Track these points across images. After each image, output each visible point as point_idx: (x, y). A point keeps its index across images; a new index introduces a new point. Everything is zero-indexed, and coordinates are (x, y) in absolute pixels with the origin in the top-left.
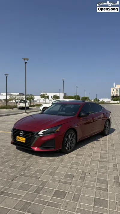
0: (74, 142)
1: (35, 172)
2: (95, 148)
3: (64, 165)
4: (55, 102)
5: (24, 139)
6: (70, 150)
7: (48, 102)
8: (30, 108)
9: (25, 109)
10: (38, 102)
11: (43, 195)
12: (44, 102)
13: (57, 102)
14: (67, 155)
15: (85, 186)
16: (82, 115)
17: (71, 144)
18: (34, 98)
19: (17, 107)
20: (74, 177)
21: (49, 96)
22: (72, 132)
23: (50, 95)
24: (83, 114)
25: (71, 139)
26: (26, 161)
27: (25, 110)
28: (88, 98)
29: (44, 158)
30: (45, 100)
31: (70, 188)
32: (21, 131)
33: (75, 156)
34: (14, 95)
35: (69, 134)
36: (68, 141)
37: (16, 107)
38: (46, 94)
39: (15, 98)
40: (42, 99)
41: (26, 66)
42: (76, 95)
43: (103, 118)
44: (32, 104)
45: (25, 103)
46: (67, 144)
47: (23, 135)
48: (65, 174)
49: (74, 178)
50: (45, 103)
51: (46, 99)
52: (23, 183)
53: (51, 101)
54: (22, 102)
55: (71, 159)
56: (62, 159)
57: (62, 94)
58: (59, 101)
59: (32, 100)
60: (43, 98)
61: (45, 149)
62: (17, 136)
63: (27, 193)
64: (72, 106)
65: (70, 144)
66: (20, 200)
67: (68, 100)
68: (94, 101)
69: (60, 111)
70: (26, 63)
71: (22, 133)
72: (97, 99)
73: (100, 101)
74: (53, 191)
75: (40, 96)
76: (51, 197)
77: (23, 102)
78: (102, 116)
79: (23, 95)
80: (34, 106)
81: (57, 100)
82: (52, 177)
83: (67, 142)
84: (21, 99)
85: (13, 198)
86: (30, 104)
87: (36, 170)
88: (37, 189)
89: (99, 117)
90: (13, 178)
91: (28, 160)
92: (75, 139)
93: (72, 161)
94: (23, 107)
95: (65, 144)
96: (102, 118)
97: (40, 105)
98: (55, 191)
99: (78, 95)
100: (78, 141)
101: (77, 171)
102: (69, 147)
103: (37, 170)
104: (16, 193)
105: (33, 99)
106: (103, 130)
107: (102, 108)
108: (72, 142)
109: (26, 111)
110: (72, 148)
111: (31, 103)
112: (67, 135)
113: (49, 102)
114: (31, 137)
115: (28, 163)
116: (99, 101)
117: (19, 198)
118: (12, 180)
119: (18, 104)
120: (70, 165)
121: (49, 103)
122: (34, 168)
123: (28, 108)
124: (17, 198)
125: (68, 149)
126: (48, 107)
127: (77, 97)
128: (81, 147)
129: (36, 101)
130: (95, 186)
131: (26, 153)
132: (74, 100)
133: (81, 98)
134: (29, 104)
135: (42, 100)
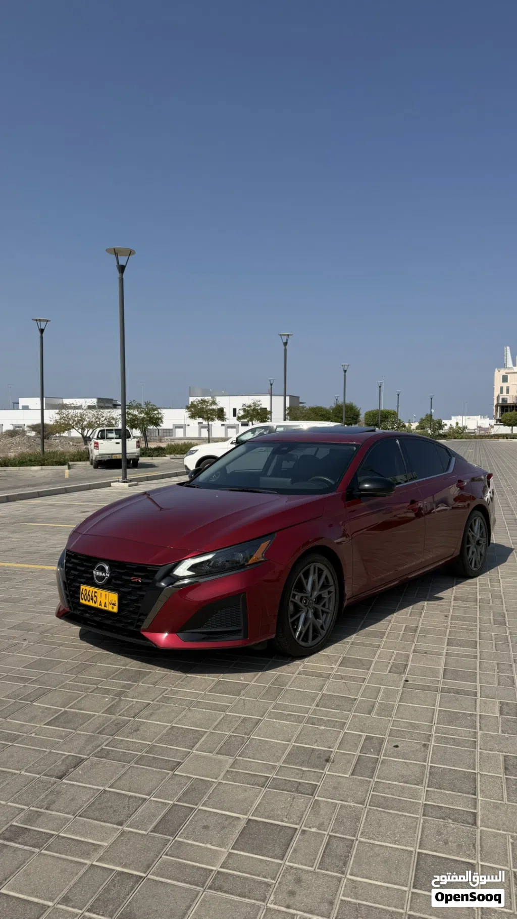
0: (332, 607)
1: (160, 741)
2: (422, 631)
3: (286, 708)
4: (249, 436)
5: (114, 597)
6: (310, 643)
7: (223, 435)
8: (142, 460)
9: (120, 467)
10: (179, 433)
11: (190, 842)
12: (205, 434)
13: (257, 433)
14: (299, 665)
15: (375, 802)
16: (365, 490)
17: (316, 615)
18: (160, 419)
19: (88, 459)
20: (327, 761)
21: (225, 410)
22: (321, 564)
23: (229, 403)
24: (367, 486)
25: (315, 594)
26: (119, 694)
27: (120, 471)
28: (395, 414)
29: (199, 677)
30: (208, 428)
31: (309, 810)
32: (96, 563)
33: (335, 667)
34: (76, 408)
35: (306, 575)
36: (302, 605)
37: (84, 456)
38: (214, 403)
39: (82, 419)
40: (194, 423)
41: (122, 280)
42: (341, 401)
43: (456, 499)
44: (152, 445)
45: (120, 441)
46: (298, 619)
47: (109, 581)
48: (290, 748)
49: (328, 765)
50: (209, 440)
51: (213, 420)
52: (105, 791)
53: (234, 430)
54: (110, 435)
55: (317, 681)
56: (279, 683)
57: (282, 398)
58: (266, 428)
59: (151, 427)
60: (200, 420)
61: (203, 639)
62: (84, 583)
63: (123, 833)
64: (323, 453)
65: (311, 616)
66: (92, 865)
67: (305, 425)
68: (421, 427)
69: (269, 473)
70: (122, 269)
71: (102, 572)
72: (435, 418)
73: (446, 428)
74: (234, 826)
75: (188, 408)
76: (225, 851)
77: (113, 435)
78: (454, 491)
79: (115, 406)
80: (160, 452)
81: (257, 424)
82: (231, 760)
83: (297, 609)
84: (108, 425)
85: (63, 856)
86: (143, 445)
87: (165, 732)
88: (164, 817)
89: (439, 496)
90: (63, 768)
91: (129, 687)
92: (333, 595)
93: (321, 689)
94: (114, 457)
95: (292, 616)
96: (451, 501)
97: (184, 449)
98: (243, 824)
99: (347, 401)
100: (345, 604)
101: (341, 735)
102: (308, 631)
103: (168, 734)
104: (73, 833)
105: (156, 421)
106: (457, 553)
107: (454, 459)
108: (320, 607)
109: (125, 476)
110: (323, 633)
111: (146, 442)
112: (300, 578)
113: (226, 433)
114: (140, 589)
115: (132, 700)
116: (441, 426)
117: (87, 855)
118: (61, 778)
119: (91, 446)
120: (313, 707)
121: (224, 440)
122: (157, 724)
123: (134, 463)
124: (79, 857)
125: (305, 639)
126: (219, 455)
127: (345, 413)
128: (363, 627)
129: (169, 432)
130: (423, 801)
131: (120, 657)
132: (331, 424)
133: (362, 417)
134: (138, 446)
135: (193, 428)
